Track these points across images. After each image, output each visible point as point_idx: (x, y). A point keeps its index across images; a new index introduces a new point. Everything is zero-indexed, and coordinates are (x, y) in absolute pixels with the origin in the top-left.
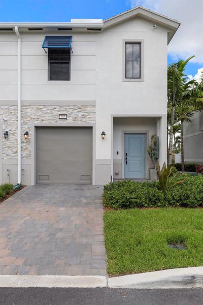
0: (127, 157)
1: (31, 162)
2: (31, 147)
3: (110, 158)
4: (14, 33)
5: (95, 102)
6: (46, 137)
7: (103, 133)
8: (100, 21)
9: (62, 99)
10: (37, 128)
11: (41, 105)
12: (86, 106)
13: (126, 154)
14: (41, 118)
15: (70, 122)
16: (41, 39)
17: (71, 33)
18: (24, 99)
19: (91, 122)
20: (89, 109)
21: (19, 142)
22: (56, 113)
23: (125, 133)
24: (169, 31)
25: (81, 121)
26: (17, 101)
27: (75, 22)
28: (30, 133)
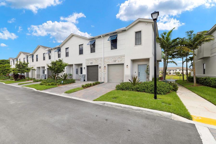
0: (139, 74)
1: (106, 75)
2: (106, 71)
3: (130, 74)
4: (101, 37)
5: (124, 55)
6: (111, 67)
7: (127, 66)
8: (125, 28)
9: (115, 55)
10: (108, 65)
11: (109, 58)
12: (122, 57)
13: (139, 73)
14: (109, 62)
15: (117, 63)
16: (108, 37)
17: (117, 33)
18: (104, 56)
19: (124, 62)
20: (123, 58)
21: (103, 70)
22: (113, 60)
23: (138, 65)
24: (153, 24)
25: (120, 62)
26: (102, 57)
27: (117, 30)
28: (106, 66)
